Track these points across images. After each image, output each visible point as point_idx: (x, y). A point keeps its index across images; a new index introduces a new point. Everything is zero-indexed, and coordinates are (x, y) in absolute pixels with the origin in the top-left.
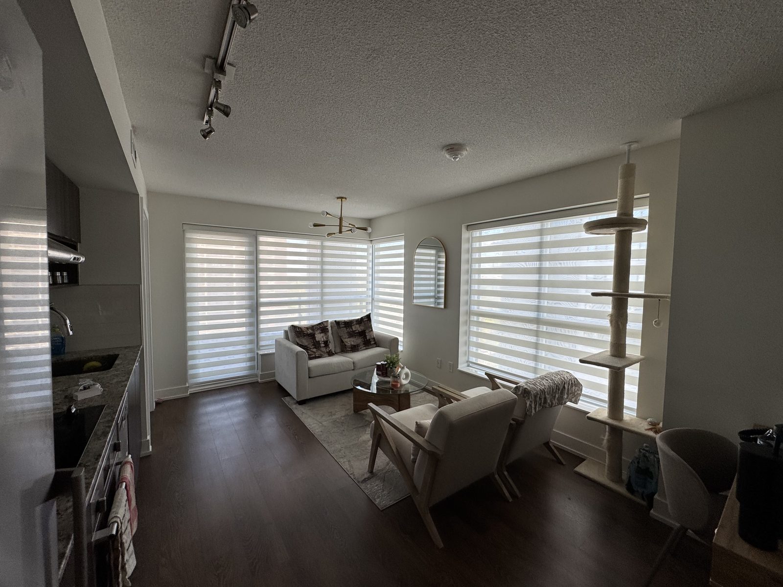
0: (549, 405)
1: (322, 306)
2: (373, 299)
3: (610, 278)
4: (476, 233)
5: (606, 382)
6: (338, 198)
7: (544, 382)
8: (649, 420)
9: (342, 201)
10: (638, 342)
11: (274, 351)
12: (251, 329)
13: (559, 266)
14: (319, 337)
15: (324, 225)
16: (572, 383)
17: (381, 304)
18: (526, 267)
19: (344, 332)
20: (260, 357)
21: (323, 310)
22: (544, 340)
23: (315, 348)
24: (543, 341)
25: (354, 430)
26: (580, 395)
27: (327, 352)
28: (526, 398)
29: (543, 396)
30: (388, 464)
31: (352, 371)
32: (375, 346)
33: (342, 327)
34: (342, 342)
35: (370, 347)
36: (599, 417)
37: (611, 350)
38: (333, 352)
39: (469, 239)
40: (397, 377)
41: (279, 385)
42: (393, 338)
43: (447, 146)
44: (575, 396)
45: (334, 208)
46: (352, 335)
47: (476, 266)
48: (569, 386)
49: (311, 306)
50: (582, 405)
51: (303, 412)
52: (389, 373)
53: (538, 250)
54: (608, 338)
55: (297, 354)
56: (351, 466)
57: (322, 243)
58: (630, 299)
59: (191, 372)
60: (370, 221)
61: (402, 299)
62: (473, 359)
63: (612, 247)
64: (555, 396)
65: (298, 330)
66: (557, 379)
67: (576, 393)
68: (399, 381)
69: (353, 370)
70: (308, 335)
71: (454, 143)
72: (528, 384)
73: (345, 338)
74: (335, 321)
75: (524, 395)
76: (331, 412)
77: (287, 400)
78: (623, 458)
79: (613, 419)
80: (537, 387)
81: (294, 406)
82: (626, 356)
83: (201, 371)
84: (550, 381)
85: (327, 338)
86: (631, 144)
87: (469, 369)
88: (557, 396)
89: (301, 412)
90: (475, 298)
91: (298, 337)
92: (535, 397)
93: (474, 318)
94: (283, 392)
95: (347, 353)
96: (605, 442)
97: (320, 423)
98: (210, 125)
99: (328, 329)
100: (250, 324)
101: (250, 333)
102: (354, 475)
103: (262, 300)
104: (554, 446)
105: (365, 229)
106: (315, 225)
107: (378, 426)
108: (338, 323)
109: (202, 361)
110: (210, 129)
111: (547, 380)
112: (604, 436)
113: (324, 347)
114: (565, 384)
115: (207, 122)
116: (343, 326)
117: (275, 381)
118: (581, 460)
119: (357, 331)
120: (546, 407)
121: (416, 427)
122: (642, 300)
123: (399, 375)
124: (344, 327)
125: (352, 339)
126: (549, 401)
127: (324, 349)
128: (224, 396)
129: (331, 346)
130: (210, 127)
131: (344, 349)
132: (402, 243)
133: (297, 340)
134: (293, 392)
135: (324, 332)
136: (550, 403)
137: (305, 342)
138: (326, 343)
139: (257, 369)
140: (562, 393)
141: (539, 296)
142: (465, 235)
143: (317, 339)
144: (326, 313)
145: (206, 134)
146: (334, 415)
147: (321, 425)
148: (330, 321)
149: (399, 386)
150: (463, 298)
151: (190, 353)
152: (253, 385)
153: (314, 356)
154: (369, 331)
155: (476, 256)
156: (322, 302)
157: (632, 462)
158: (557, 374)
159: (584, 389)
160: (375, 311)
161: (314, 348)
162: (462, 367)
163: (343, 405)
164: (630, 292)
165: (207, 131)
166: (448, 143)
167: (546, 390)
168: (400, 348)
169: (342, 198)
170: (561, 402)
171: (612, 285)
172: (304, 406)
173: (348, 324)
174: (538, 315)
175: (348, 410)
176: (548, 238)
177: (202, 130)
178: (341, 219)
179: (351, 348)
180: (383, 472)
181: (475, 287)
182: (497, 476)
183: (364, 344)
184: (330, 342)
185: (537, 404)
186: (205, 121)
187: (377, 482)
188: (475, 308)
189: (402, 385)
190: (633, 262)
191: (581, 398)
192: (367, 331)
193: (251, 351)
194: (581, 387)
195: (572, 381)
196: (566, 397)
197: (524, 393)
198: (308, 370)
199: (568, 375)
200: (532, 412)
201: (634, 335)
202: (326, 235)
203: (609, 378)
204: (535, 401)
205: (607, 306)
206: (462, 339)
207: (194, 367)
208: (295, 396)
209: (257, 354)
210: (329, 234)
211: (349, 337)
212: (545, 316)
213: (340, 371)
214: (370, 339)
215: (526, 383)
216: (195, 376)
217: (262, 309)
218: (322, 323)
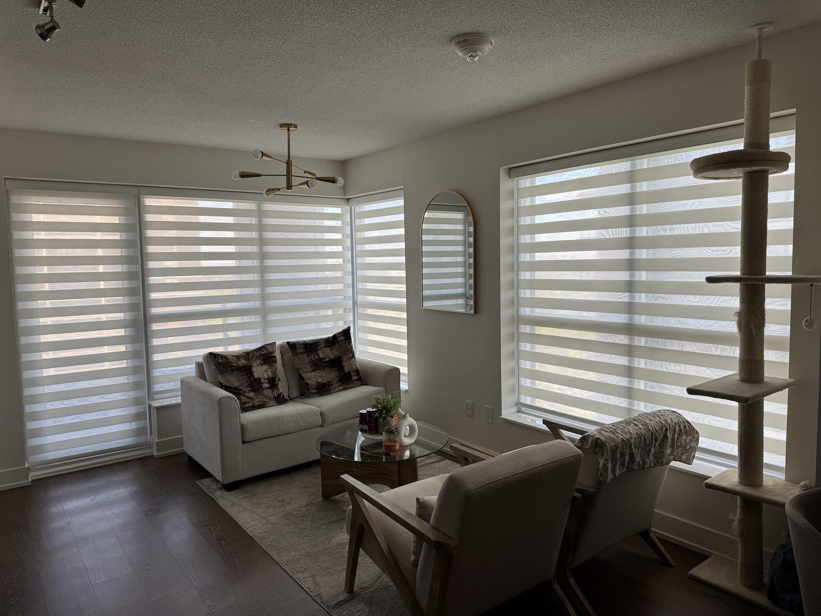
0: (639, 466)
1: (264, 317)
2: (355, 303)
3: (736, 252)
4: (526, 182)
5: (733, 425)
6: (282, 126)
7: (631, 428)
8: (802, 483)
9: (288, 130)
10: (784, 357)
11: (180, 401)
12: (138, 362)
13: (663, 233)
14: (260, 371)
15: (260, 175)
16: (680, 430)
17: (371, 311)
18: (608, 237)
19: (304, 360)
20: (154, 412)
21: (265, 325)
22: (643, 361)
23: (253, 390)
24: (641, 363)
25: (323, 527)
26: (695, 450)
27: (274, 397)
28: (600, 454)
29: (627, 451)
30: (379, 577)
31: (319, 428)
32: (359, 383)
33: (301, 353)
34: (301, 378)
35: (351, 385)
36: (724, 484)
37: (740, 371)
38: (286, 397)
39: (512, 192)
40: (394, 432)
41: (191, 459)
42: (390, 368)
43: (457, 36)
44: (687, 451)
45: (275, 143)
46: (317, 365)
47: (526, 239)
48: (674, 435)
49: (246, 319)
50: (699, 466)
51: (234, 503)
52: (380, 427)
53: (628, 207)
54: (735, 352)
55: (221, 402)
56: (316, 584)
57: (259, 207)
58: (768, 287)
59: (32, 442)
60: (343, 164)
61: (404, 301)
62: (527, 400)
63: (736, 201)
64: (650, 451)
65: (220, 361)
66: (653, 424)
67: (688, 447)
68: (398, 439)
69: (321, 426)
70: (240, 369)
71: (468, 31)
72: (603, 432)
73: (307, 372)
74: (288, 343)
75: (595, 450)
76: (283, 501)
77: (205, 483)
78: (764, 548)
79: (745, 485)
80: (617, 437)
81: (219, 493)
82: (765, 380)
83: (50, 439)
84: (641, 426)
85: (274, 373)
86: (762, 26)
87: (521, 417)
88: (653, 450)
89: (229, 502)
90: (526, 293)
91: (221, 372)
92: (614, 451)
93: (526, 329)
94: (198, 470)
95: (309, 397)
96: (736, 523)
97: (263, 518)
98: (52, 16)
99: (275, 357)
100: (135, 355)
101: (135, 370)
102: (321, 597)
103: (155, 311)
104: (658, 538)
105: (333, 181)
106: (243, 175)
107: (358, 511)
108: (292, 346)
109: (50, 423)
110: (51, 25)
111: (636, 425)
112: (735, 515)
113: (269, 388)
114: (666, 430)
115: (45, 10)
116: (302, 350)
117: (183, 453)
118: (700, 557)
119: (327, 359)
120: (634, 469)
121: (417, 508)
122: (789, 286)
123: (397, 430)
124: (304, 353)
125: (318, 373)
126: (638, 459)
127: (268, 393)
128: (93, 484)
129: (282, 388)
130: (52, 20)
131: (305, 392)
132: (400, 202)
133: (220, 378)
134: (215, 470)
135: (269, 362)
136: (641, 463)
137: (234, 380)
138: (273, 382)
139: (151, 434)
140: (662, 445)
141: (630, 287)
142: (506, 185)
143: (256, 375)
144: (273, 330)
145: (45, 32)
146: (289, 504)
147: (264, 521)
148: (278, 343)
149: (397, 447)
150: (505, 295)
151: (29, 409)
152: (144, 461)
153: (250, 404)
154: (349, 359)
155: (526, 221)
156: (263, 312)
157: (775, 554)
158: (654, 415)
159: (701, 439)
160: (360, 323)
161: (250, 391)
162: (508, 413)
163: (304, 487)
164: (768, 273)
165: (46, 28)
166: (457, 33)
167: (632, 441)
168: (404, 386)
169: (288, 126)
170: (661, 460)
171: (738, 264)
172: (233, 492)
173: (311, 347)
174: (630, 319)
175: (312, 495)
176: (644, 187)
177: (38, 27)
178: (289, 164)
179: (318, 388)
180: (371, 590)
181: (526, 275)
182: (557, 587)
183: (339, 381)
184: (279, 380)
185: (616, 463)
186: (42, 8)
187: (360, 606)
188: (526, 311)
189: (404, 448)
190: (773, 225)
191: (698, 454)
192: (344, 359)
193: (137, 402)
194: (696, 436)
195: (680, 426)
196: (669, 451)
197: (596, 447)
198: (240, 429)
199: (674, 417)
200: (607, 477)
201: (777, 344)
202: (264, 192)
203: (739, 418)
204: (614, 459)
205: (732, 300)
206: (506, 366)
207: (38, 433)
208: (218, 475)
209: (150, 406)
210: (270, 191)
211: (314, 370)
212: (642, 320)
213: (299, 428)
214: (349, 373)
215: (599, 431)
216: (40, 449)
217: (155, 327)
218: (264, 346)
